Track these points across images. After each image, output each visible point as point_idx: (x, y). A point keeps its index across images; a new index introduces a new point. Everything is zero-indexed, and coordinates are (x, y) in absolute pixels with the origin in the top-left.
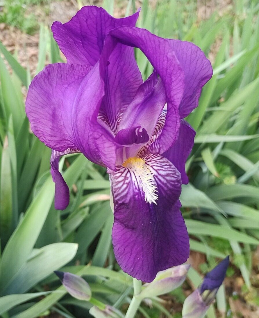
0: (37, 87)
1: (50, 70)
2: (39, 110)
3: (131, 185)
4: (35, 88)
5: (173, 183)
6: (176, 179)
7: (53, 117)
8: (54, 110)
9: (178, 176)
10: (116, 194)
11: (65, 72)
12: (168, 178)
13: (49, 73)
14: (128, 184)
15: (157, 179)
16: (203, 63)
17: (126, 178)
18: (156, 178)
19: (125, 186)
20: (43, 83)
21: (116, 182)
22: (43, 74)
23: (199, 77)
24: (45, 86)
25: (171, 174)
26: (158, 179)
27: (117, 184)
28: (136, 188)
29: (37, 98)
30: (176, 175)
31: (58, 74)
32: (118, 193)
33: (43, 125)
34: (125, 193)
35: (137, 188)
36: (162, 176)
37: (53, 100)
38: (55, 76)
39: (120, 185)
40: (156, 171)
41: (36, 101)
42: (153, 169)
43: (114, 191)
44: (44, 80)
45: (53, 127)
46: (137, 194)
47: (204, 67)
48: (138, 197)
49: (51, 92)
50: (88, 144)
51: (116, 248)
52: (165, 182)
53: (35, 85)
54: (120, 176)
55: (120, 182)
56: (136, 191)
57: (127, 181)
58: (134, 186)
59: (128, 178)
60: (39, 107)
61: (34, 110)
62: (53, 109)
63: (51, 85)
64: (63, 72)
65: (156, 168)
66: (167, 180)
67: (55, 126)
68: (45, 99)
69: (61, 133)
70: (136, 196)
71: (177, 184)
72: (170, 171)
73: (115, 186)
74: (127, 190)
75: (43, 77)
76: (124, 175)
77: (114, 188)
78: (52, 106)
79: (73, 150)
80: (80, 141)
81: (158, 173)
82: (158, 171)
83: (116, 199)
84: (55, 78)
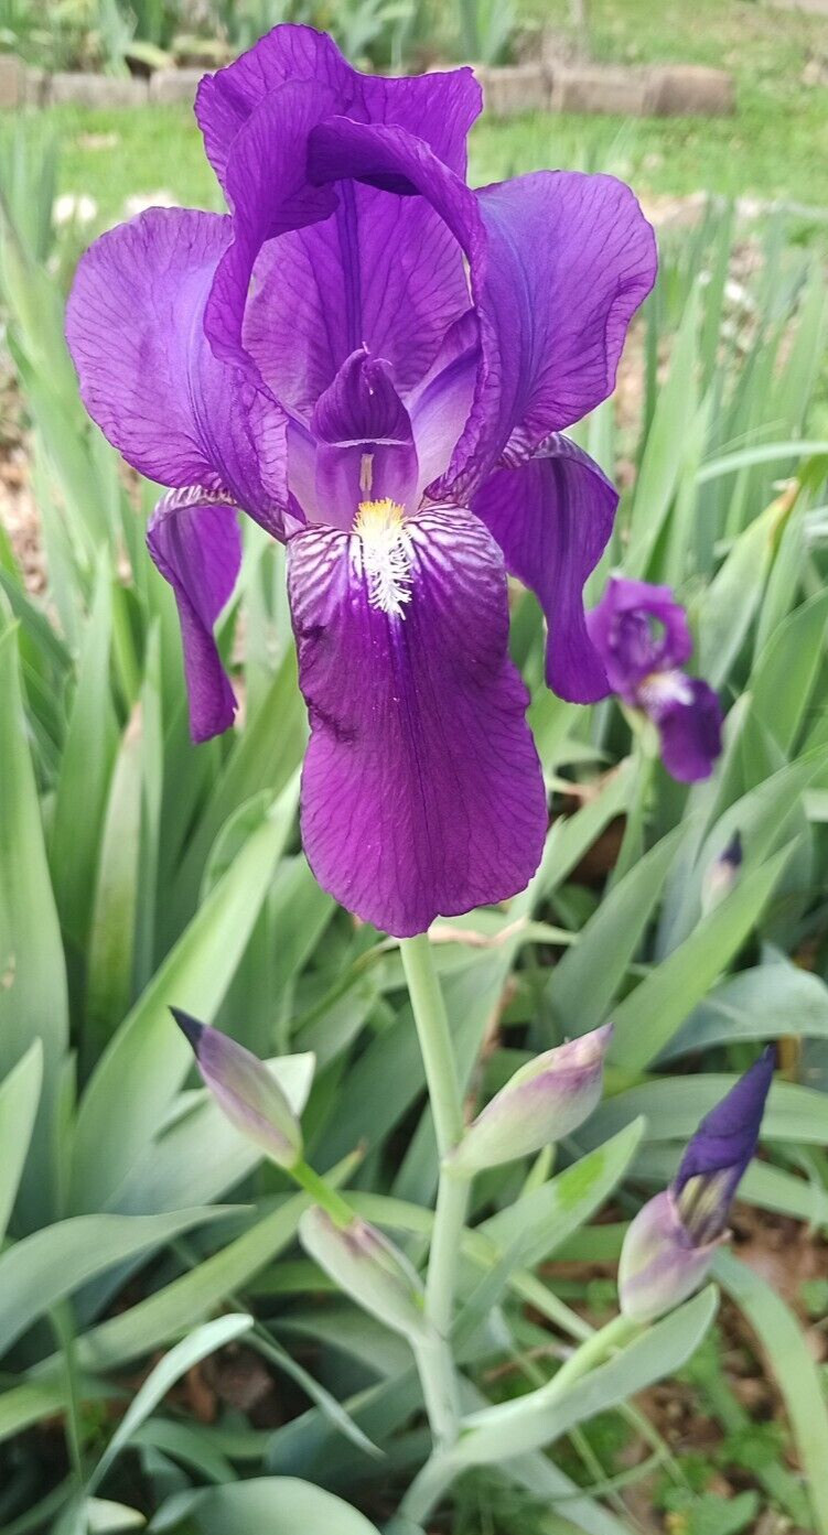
0: (107, 265)
1: (154, 224)
2: (104, 333)
3: (344, 568)
4: (98, 266)
5: (472, 575)
6: (486, 563)
7: (141, 355)
8: (149, 334)
9: (493, 556)
10: (296, 594)
11: (203, 235)
12: (458, 556)
13: (150, 233)
14: (334, 562)
15: (422, 555)
16: (631, 232)
17: (331, 545)
18: (420, 551)
19: (325, 568)
20: (127, 259)
21: (301, 559)
22: (130, 232)
23: (610, 275)
24: (130, 268)
25: (469, 545)
26: (427, 554)
27: (304, 564)
28: (356, 575)
29: (100, 294)
30: (485, 552)
31: (180, 241)
32: (303, 589)
33: (113, 383)
34: (322, 588)
35: (360, 576)
36: (443, 549)
37: (149, 307)
38: (169, 244)
39: (310, 567)
40: (426, 532)
41: (97, 304)
42: (420, 528)
43: (292, 583)
44: (131, 251)
45: (141, 385)
46: (357, 593)
47: (630, 245)
48: (361, 603)
49: (147, 286)
50: (231, 436)
51: (308, 813)
52: (448, 567)
53: (99, 259)
54: (315, 541)
55: (312, 557)
56: (356, 585)
57: (333, 555)
58: (351, 570)
59: (338, 546)
60: (103, 324)
61: (90, 329)
62: (145, 331)
63: (152, 267)
64: (197, 236)
65: (426, 526)
66: (453, 562)
67: (148, 383)
68: (125, 300)
69: (162, 407)
70: (355, 602)
71: (488, 584)
72: (468, 536)
73: (298, 567)
74: (327, 582)
75: (130, 241)
76: (328, 538)
77: (292, 575)
78: (142, 324)
79: (209, 494)
80: (209, 427)
81: (429, 537)
82: (432, 534)
83: (298, 613)
84: (169, 251)
